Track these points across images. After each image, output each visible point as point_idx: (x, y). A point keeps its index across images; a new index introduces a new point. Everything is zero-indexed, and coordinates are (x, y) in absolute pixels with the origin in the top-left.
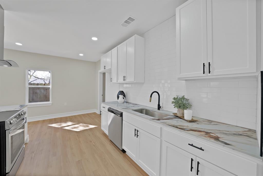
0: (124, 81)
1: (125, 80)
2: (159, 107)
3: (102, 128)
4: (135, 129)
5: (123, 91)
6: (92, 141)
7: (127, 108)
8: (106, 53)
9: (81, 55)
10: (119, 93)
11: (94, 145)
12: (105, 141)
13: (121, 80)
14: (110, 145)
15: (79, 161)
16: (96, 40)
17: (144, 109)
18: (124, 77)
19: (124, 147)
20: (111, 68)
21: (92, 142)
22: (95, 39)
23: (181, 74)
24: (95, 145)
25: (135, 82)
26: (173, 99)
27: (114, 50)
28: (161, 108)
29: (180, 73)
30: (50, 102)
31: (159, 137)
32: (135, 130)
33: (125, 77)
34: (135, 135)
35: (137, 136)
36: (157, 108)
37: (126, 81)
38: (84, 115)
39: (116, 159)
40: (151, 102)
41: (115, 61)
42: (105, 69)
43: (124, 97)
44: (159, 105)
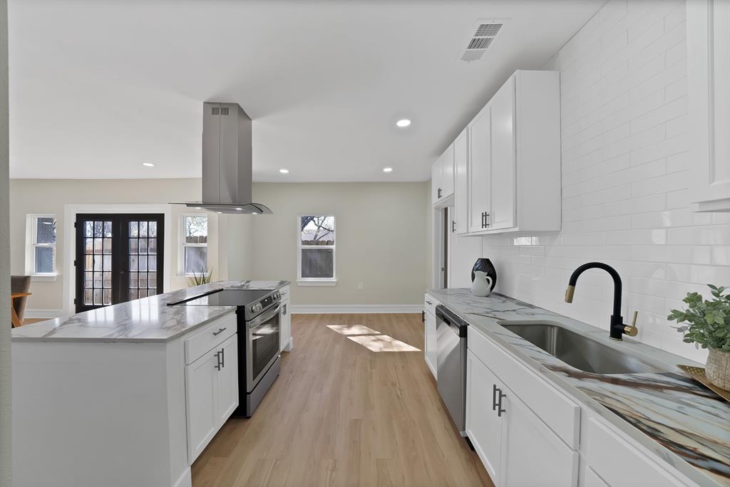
0: (483, 229)
1: (486, 225)
2: (618, 326)
3: (427, 359)
4: (495, 386)
5: (488, 260)
6: (398, 385)
7: (488, 313)
8: (443, 154)
9: (388, 170)
10: (476, 264)
11: (398, 397)
12: (429, 396)
13: (477, 226)
14: (439, 410)
15: (356, 420)
16: (408, 126)
17: (552, 326)
18: (483, 216)
19: (470, 431)
20: (453, 194)
21: (395, 385)
22: (404, 123)
23: (716, 183)
24: (400, 396)
25: (517, 229)
26: (685, 301)
27: (461, 140)
28: (624, 332)
29: (713, 181)
30: (333, 279)
31: (572, 447)
32: (495, 389)
33: (486, 215)
34: (495, 405)
35: (500, 411)
36: (608, 328)
37: (489, 228)
38: (397, 316)
39: (443, 457)
40: (571, 302)
41: (462, 170)
42: (439, 197)
43: (489, 278)
44: (617, 320)
